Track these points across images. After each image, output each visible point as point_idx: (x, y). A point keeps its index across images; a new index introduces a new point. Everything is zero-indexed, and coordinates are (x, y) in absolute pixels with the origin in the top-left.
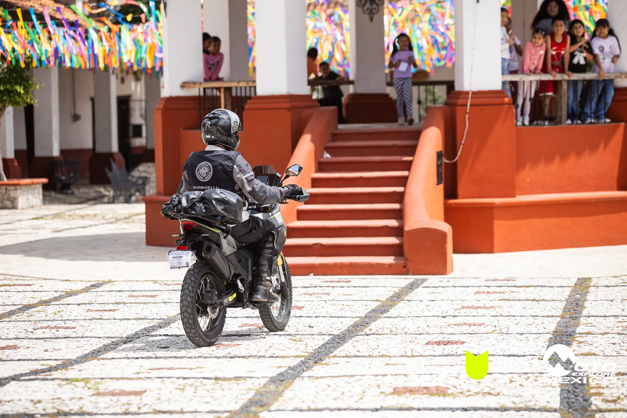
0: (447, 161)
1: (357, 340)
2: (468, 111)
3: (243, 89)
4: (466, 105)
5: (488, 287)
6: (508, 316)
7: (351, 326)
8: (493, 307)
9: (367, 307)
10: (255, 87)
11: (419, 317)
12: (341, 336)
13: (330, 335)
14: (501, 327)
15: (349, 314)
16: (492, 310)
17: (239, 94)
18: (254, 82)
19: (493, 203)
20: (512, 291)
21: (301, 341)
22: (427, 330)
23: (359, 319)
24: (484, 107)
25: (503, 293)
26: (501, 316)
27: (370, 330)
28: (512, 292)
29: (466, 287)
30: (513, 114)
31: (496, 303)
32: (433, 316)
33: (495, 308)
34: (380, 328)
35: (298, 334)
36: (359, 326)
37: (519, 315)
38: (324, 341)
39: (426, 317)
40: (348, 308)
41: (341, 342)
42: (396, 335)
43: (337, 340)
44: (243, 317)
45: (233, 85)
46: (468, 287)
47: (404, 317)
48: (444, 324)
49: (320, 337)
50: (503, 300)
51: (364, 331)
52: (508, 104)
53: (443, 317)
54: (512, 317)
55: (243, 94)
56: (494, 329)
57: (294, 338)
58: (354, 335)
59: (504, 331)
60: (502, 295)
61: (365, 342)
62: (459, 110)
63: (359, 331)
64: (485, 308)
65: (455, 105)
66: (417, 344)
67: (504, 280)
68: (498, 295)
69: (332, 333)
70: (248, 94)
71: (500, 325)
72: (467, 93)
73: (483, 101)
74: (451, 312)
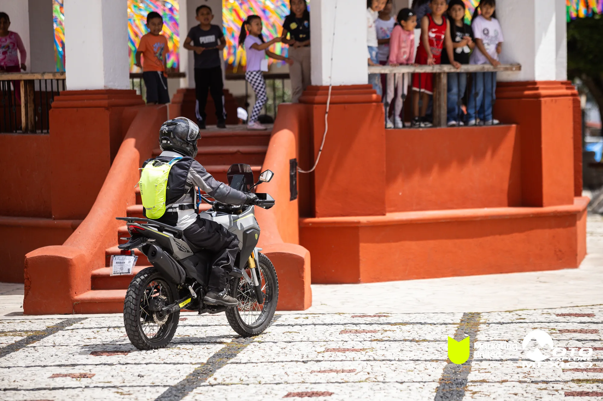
0: (303, 172)
1: (199, 392)
2: (327, 110)
3: (49, 83)
4: (326, 103)
5: (356, 324)
6: (383, 360)
7: (191, 374)
8: (363, 349)
9: (209, 351)
10: (64, 80)
11: (274, 362)
12: (179, 388)
13: (165, 386)
14: (376, 374)
15: (187, 359)
16: (363, 353)
17: (43, 89)
18: (63, 73)
19: (359, 223)
20: (385, 329)
21: (129, 394)
22: (286, 378)
23: (199, 366)
24: (346, 105)
25: (375, 332)
26: (375, 360)
27: (215, 379)
28: (386, 331)
29: (329, 324)
30: (382, 113)
31: (367, 345)
32: (292, 361)
33: (367, 351)
34: (227, 376)
35: (126, 386)
36: (201, 375)
37: (397, 359)
38: (159, 394)
39: (282, 362)
40: (186, 352)
41: (181, 395)
42: (248, 385)
43: (174, 392)
44: (54, 366)
45: (36, 77)
46: (332, 324)
47: (256, 363)
48: (305, 371)
49: (154, 389)
50: (375, 340)
51: (207, 381)
52: (376, 101)
53: (303, 362)
54: (389, 362)
55: (49, 89)
56: (368, 376)
57: (120, 391)
58: (195, 386)
59: (381, 379)
60: (373, 334)
61: (210, 394)
62: (316, 109)
63: (202, 381)
64: (353, 350)
65: (312, 103)
66: (274, 396)
67: (375, 316)
68: (369, 335)
69: (167, 384)
70: (55, 89)
71: (374, 371)
72: (327, 88)
73: (346, 97)
74: (313, 356)
